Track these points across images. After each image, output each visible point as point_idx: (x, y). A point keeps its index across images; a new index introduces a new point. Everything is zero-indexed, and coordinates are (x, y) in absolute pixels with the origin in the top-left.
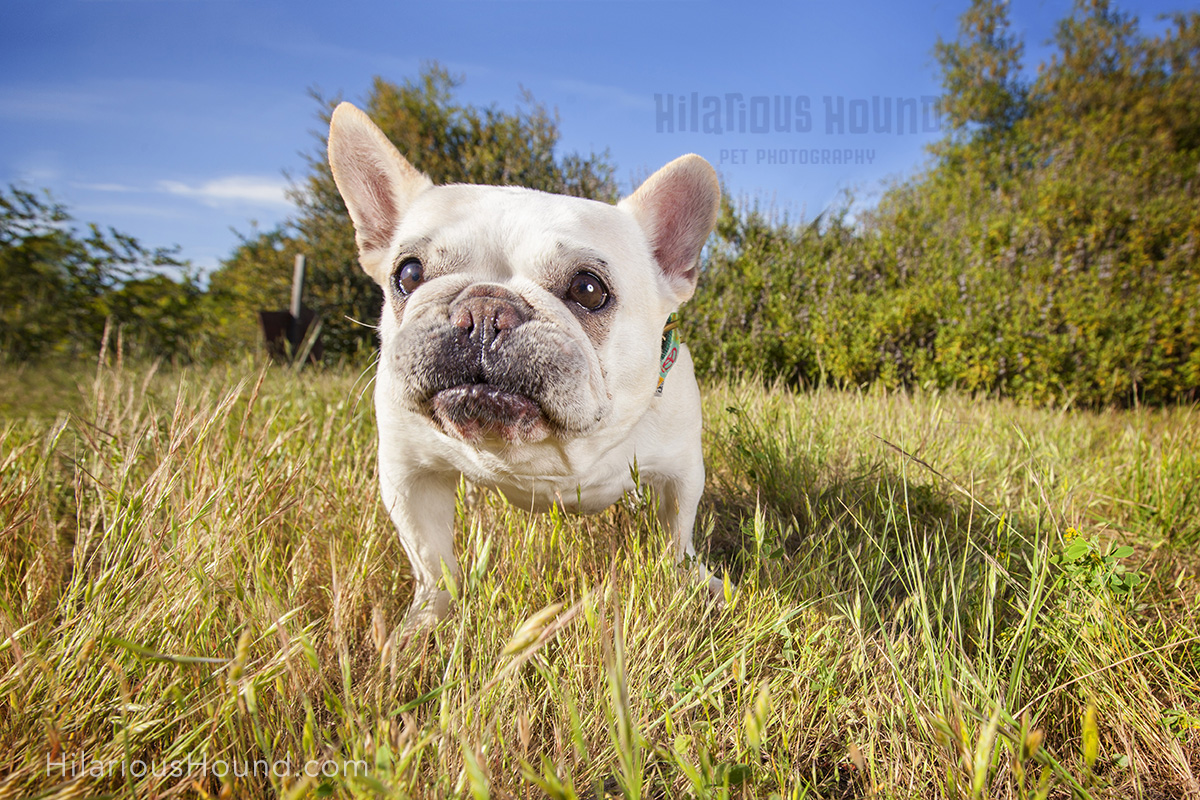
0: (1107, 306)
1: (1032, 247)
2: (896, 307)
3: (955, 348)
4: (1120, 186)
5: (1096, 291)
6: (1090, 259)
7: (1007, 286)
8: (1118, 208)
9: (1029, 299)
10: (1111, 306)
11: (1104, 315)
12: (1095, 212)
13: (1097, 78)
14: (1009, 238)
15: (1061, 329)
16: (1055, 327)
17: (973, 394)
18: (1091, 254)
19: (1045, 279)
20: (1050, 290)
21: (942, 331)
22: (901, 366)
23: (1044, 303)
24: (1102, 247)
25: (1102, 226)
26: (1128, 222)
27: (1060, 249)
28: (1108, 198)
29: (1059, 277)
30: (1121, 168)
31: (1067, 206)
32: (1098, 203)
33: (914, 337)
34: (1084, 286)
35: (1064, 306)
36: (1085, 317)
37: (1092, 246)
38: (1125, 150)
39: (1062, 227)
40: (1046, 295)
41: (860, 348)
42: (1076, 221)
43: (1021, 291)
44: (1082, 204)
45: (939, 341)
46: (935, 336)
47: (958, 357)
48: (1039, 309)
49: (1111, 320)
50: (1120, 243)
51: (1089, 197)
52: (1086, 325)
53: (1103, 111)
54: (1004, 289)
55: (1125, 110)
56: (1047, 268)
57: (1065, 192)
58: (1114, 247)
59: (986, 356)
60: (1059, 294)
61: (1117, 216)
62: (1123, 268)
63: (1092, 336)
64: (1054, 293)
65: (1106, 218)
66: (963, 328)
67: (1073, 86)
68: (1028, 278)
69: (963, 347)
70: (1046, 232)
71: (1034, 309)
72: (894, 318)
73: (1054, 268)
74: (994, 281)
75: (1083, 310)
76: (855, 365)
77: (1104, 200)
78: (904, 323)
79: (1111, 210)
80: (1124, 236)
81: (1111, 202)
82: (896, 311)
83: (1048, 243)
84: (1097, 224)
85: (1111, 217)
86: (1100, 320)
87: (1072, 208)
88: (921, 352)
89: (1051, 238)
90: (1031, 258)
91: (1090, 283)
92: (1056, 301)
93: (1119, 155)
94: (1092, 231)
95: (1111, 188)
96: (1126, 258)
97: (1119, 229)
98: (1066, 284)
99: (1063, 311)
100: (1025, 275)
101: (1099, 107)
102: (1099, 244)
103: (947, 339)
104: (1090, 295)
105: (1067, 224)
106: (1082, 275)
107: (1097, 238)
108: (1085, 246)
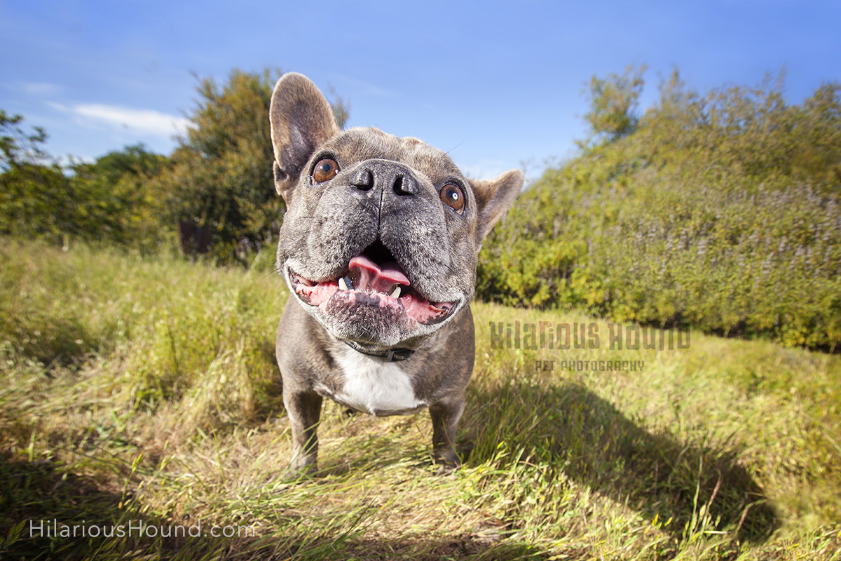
0: (701, 273)
1: (652, 232)
2: (551, 253)
3: (583, 281)
4: (710, 197)
5: (694, 262)
6: (691, 242)
7: (636, 256)
8: (708, 211)
9: (651, 266)
10: (704, 273)
11: (700, 278)
12: (693, 212)
13: (696, 127)
14: (638, 226)
15: (671, 285)
16: (667, 285)
17: (590, 308)
18: (691, 239)
19: (661, 254)
20: (664, 261)
21: (576, 271)
22: (551, 288)
23: (660, 269)
24: (698, 234)
25: (698, 221)
26: (714, 219)
27: (671, 235)
28: (702, 203)
29: (670, 252)
30: (709, 184)
31: (675, 208)
32: (695, 206)
33: (561, 273)
34: (686, 259)
35: (673, 271)
36: (688, 279)
37: (691, 233)
38: (712, 174)
39: (672, 221)
40: (661, 263)
41: (529, 275)
42: (681, 217)
43: (645, 260)
44: (685, 207)
45: (574, 275)
46: (572, 272)
47: (584, 286)
48: (656, 272)
49: (704, 282)
50: (710, 232)
51: (689, 202)
52: (688, 284)
53: (699, 148)
54: (634, 258)
55: (712, 149)
56: (663, 247)
57: (674, 199)
58: (706, 235)
59: (599, 288)
60: (670, 264)
61: (707, 216)
62: (711, 249)
63: (692, 292)
64: (667, 262)
65: (700, 216)
66: (588, 270)
67: (680, 132)
68: (650, 252)
69: (588, 281)
70: (662, 223)
71: (654, 272)
72: (549, 260)
73: (667, 246)
74: (628, 253)
75: (686, 274)
76: (525, 284)
77: (699, 204)
78: (555, 264)
79: (704, 211)
80: (711, 228)
81: (703, 207)
82: (551, 256)
83: (662, 230)
84: (695, 220)
85: (704, 215)
86: (697, 281)
87: (678, 209)
88: (564, 281)
89: (665, 228)
90: (651, 239)
91: (690, 258)
92: (669, 268)
93: (709, 176)
94: (691, 224)
95: (704, 197)
96: (713, 242)
97: (709, 225)
98: (675, 257)
99: (672, 274)
100: (647, 250)
101: (696, 146)
102: (696, 232)
103: (579, 275)
104: (690, 265)
105: (675, 219)
106: (685, 251)
107: (695, 229)
108: (687, 234)
